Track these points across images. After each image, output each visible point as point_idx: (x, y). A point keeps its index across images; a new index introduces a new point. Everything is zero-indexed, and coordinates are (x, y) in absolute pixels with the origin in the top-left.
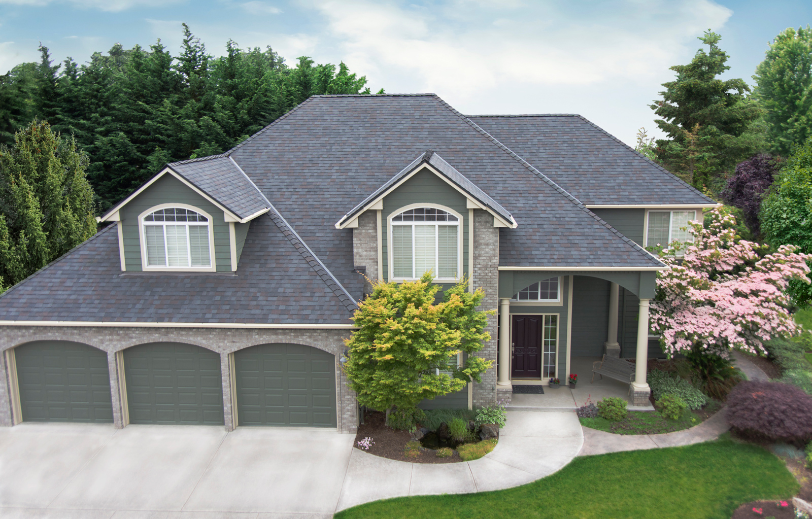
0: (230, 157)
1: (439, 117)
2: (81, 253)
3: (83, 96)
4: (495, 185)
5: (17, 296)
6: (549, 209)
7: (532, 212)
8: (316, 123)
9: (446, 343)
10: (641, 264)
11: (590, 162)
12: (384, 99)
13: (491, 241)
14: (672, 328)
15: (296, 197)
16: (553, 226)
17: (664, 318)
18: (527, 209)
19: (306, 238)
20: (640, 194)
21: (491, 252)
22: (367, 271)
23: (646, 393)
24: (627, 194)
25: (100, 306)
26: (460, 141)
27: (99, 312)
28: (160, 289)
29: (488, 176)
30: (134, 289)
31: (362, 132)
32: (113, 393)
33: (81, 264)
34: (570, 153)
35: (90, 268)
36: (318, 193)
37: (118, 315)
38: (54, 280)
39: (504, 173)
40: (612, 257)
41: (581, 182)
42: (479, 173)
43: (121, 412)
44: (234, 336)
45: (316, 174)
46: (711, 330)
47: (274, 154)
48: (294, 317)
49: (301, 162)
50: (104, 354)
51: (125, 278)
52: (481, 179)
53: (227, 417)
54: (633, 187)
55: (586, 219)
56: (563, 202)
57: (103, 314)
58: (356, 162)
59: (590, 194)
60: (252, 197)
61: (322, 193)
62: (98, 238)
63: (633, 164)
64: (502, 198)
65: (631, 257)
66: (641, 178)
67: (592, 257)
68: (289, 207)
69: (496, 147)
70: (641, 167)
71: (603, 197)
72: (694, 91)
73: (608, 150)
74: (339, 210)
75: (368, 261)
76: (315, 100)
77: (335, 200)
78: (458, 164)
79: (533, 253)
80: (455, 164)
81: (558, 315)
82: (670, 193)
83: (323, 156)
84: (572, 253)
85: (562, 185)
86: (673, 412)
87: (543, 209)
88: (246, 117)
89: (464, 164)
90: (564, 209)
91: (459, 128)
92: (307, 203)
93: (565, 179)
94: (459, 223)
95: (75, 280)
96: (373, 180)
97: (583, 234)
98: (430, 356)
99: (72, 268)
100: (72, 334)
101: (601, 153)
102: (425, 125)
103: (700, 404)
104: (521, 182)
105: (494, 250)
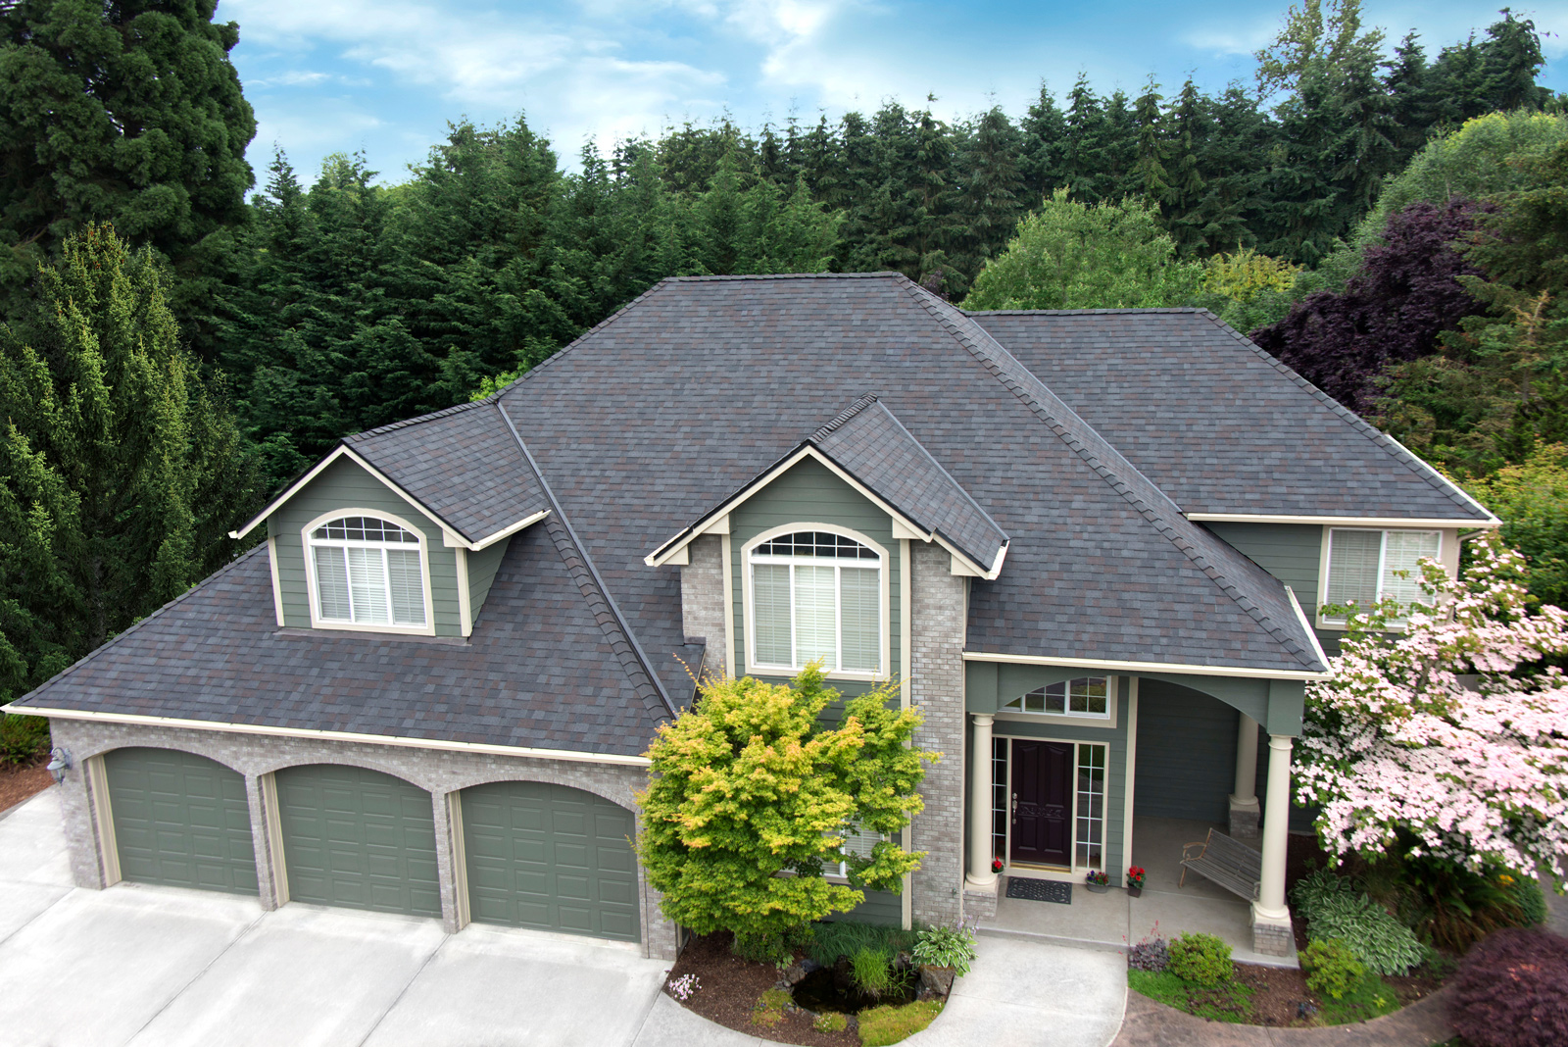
0: (500, 405)
1: (899, 322)
2: (219, 587)
3: (337, 251)
4: (988, 474)
5: (103, 666)
6: (1090, 528)
7: (1054, 535)
8: (663, 335)
9: (815, 823)
10: (1271, 664)
11: (1214, 416)
12: (799, 285)
13: (948, 602)
14: (1347, 799)
15: (604, 487)
16: (1092, 569)
17: (1329, 777)
18: (1045, 527)
19: (608, 574)
20: (1313, 491)
21: (949, 624)
22: (708, 647)
23: (1282, 930)
24: (1284, 490)
25: (233, 692)
26: (931, 376)
27: (229, 703)
28: (335, 665)
29: (975, 453)
30: (293, 662)
31: (746, 353)
32: (256, 847)
33: (214, 609)
34: (1173, 396)
35: (229, 618)
36: (645, 480)
37: (258, 711)
38: (167, 638)
39: (1011, 447)
40: (1209, 644)
41: (1185, 461)
42: (959, 446)
43: (272, 881)
44: (454, 762)
45: (646, 442)
46: (1432, 814)
47: (578, 398)
48: (557, 735)
49: (623, 417)
50: (241, 777)
51: (282, 639)
52: (961, 459)
53: (447, 907)
54: (1298, 476)
55: (1166, 556)
56: (1124, 514)
57: (234, 709)
58: (723, 417)
59: (1202, 488)
60: (517, 490)
61: (650, 481)
62: (250, 561)
63: (1309, 423)
64: (996, 503)
65: (1252, 646)
66: (1320, 455)
67: (1164, 641)
68: (586, 507)
69: (1004, 389)
70: (1324, 430)
71: (1227, 496)
72: (1553, 212)
73: (1258, 390)
74: (676, 517)
75: (710, 628)
76: (669, 287)
77: (671, 495)
78: (919, 426)
79: (1042, 625)
80: (914, 425)
81: (1107, 745)
82: (1381, 492)
83: (666, 404)
84: (1123, 630)
85: (1144, 467)
86: (1330, 981)
87: (1078, 528)
88: (608, 288)
89: (933, 426)
90: (1122, 530)
91: (935, 346)
92: (621, 501)
93: (1153, 453)
94: (882, 564)
95: (200, 640)
96: (750, 456)
97: (1153, 589)
98: (781, 847)
99: (200, 616)
100: (189, 739)
101: (1241, 396)
102: (870, 340)
103: (1405, 964)
104: (1041, 468)
105: (954, 619)
